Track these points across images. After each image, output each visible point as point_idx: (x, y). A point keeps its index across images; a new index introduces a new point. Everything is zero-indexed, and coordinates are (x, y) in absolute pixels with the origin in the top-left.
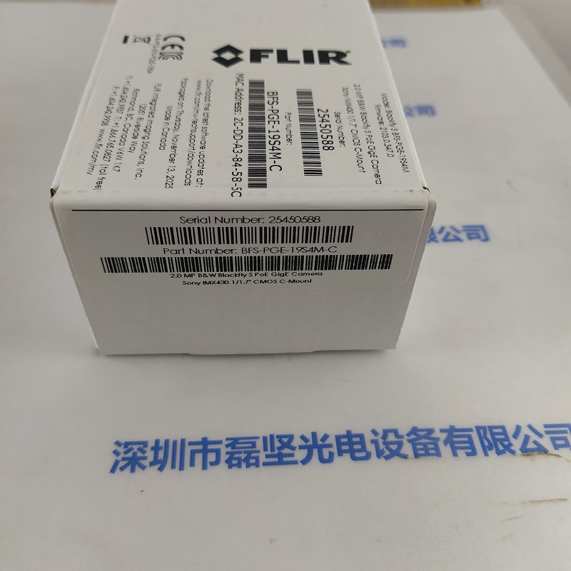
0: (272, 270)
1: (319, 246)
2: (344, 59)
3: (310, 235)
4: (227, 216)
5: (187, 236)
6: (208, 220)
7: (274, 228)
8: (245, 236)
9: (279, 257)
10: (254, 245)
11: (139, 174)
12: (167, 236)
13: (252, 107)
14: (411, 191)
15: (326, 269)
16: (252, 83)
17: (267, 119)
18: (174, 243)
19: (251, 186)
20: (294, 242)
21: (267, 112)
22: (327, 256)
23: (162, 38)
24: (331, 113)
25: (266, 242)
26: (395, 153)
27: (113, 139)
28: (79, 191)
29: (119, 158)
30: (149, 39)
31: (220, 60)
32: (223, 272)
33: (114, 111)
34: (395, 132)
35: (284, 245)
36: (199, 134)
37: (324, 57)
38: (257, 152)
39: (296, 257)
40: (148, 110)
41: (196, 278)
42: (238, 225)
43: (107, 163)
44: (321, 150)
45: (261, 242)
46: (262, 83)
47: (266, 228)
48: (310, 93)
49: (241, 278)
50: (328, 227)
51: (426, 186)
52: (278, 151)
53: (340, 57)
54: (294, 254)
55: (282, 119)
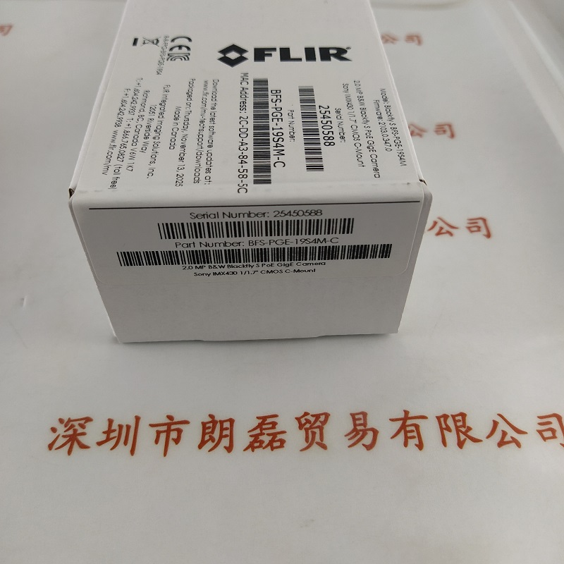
0: (278, 261)
1: (321, 237)
2: (344, 56)
3: (314, 227)
4: (234, 211)
5: (197, 230)
6: (216, 216)
7: (278, 221)
8: (252, 229)
9: (284, 248)
10: (260, 238)
11: (151, 173)
12: (178, 231)
13: (256, 105)
14: (408, 184)
15: (328, 259)
16: (256, 82)
17: (271, 117)
18: (185, 237)
19: (256, 182)
20: (298, 234)
21: (271, 110)
22: (329, 247)
23: (170, 39)
24: (332, 110)
25: (271, 235)
26: (393, 147)
27: (125, 140)
28: (96, 191)
29: (132, 158)
30: (158, 41)
31: (225, 60)
32: (232, 263)
33: (126, 112)
34: (394, 126)
35: (289, 236)
36: (206, 133)
37: (325, 54)
38: (262, 149)
39: (300, 248)
40: (158, 111)
41: (206, 270)
42: (245, 220)
43: (121, 163)
44: (322, 146)
45: (267, 235)
46: (265, 82)
47: (271, 222)
48: (312, 90)
49: (248, 269)
50: (330, 220)
51: (423, 179)
52: (282, 148)
53: (340, 54)
54: (298, 246)
55: (285, 116)
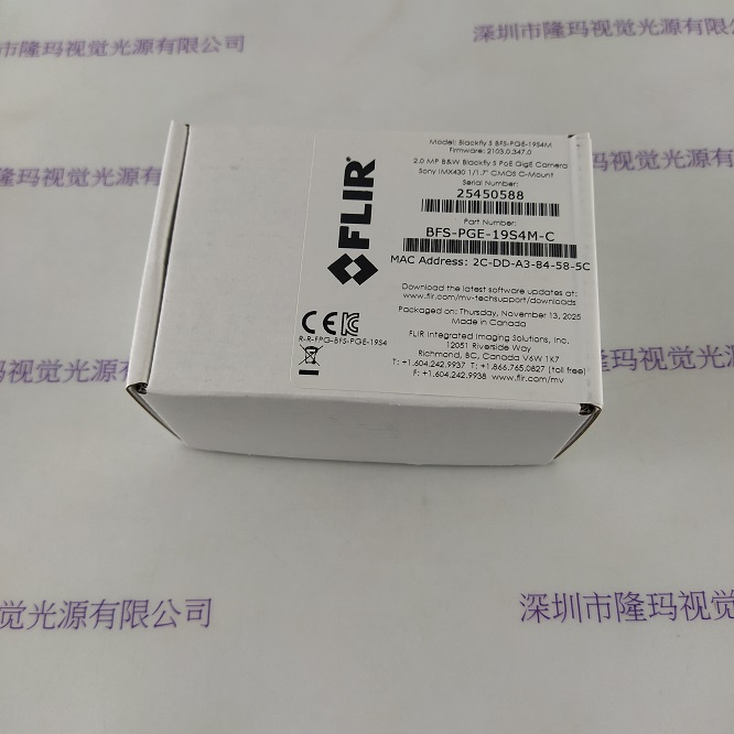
11: (563, 341)
14: (578, 146)
17: (476, 239)
19: (574, 255)
21: (464, 237)
23: (306, 334)
24: (465, 188)
26: (527, 148)
27: (509, 367)
30: (312, 348)
33: (460, 370)
34: (494, 143)
36: (500, 295)
37: (358, 182)
40: (460, 340)
43: (546, 369)
44: (524, 201)
52: (527, 233)
53: (358, 168)
55: (476, 227)
